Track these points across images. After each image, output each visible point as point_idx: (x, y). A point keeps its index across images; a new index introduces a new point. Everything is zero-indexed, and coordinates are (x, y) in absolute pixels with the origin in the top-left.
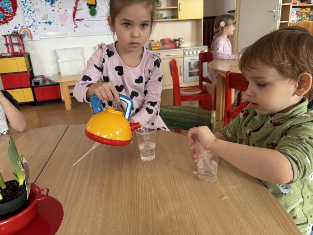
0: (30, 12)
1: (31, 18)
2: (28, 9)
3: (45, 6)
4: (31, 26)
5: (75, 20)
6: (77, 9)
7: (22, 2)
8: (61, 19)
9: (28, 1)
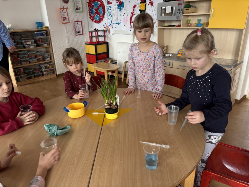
0: (110, 16)
1: (110, 20)
2: (109, 14)
3: (117, 12)
4: (110, 25)
5: (132, 22)
6: (134, 14)
7: (107, 9)
8: (124, 21)
9: (110, 8)
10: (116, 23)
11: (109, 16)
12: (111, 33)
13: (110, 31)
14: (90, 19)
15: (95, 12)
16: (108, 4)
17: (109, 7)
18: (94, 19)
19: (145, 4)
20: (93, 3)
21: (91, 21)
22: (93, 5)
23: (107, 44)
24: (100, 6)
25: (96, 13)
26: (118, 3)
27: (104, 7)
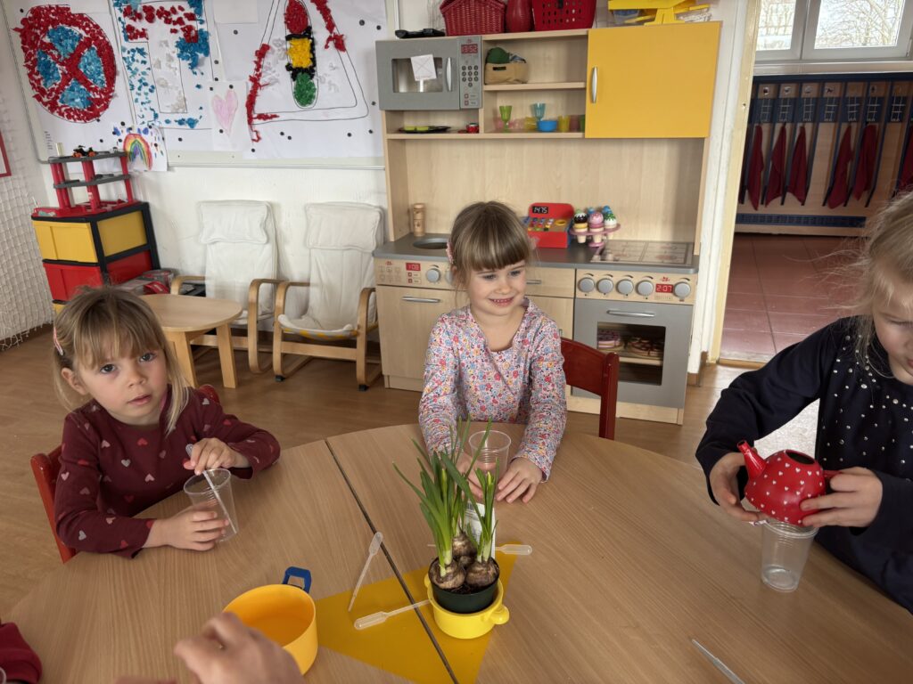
0: (145, 89)
1: (147, 106)
2: (140, 81)
3: (177, 72)
4: (150, 130)
5: (255, 116)
6: (261, 82)
7: (124, 58)
8: (217, 112)
9: (138, 56)
10: (181, 122)
11: (139, 89)
12: (159, 162)
13: (149, 153)
14: (39, 105)
15: (64, 74)
16: (127, 38)
17: (133, 50)
18: (60, 104)
19: (308, 42)
20: (45, 32)
21: (45, 111)
22: (47, 40)
23: (144, 210)
24: (86, 44)
25: (66, 79)
26: (181, 34)
27: (110, 49)
